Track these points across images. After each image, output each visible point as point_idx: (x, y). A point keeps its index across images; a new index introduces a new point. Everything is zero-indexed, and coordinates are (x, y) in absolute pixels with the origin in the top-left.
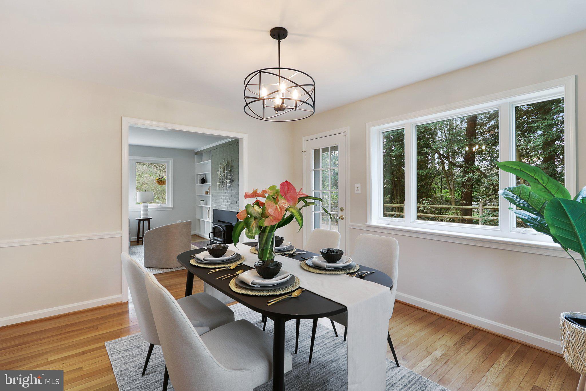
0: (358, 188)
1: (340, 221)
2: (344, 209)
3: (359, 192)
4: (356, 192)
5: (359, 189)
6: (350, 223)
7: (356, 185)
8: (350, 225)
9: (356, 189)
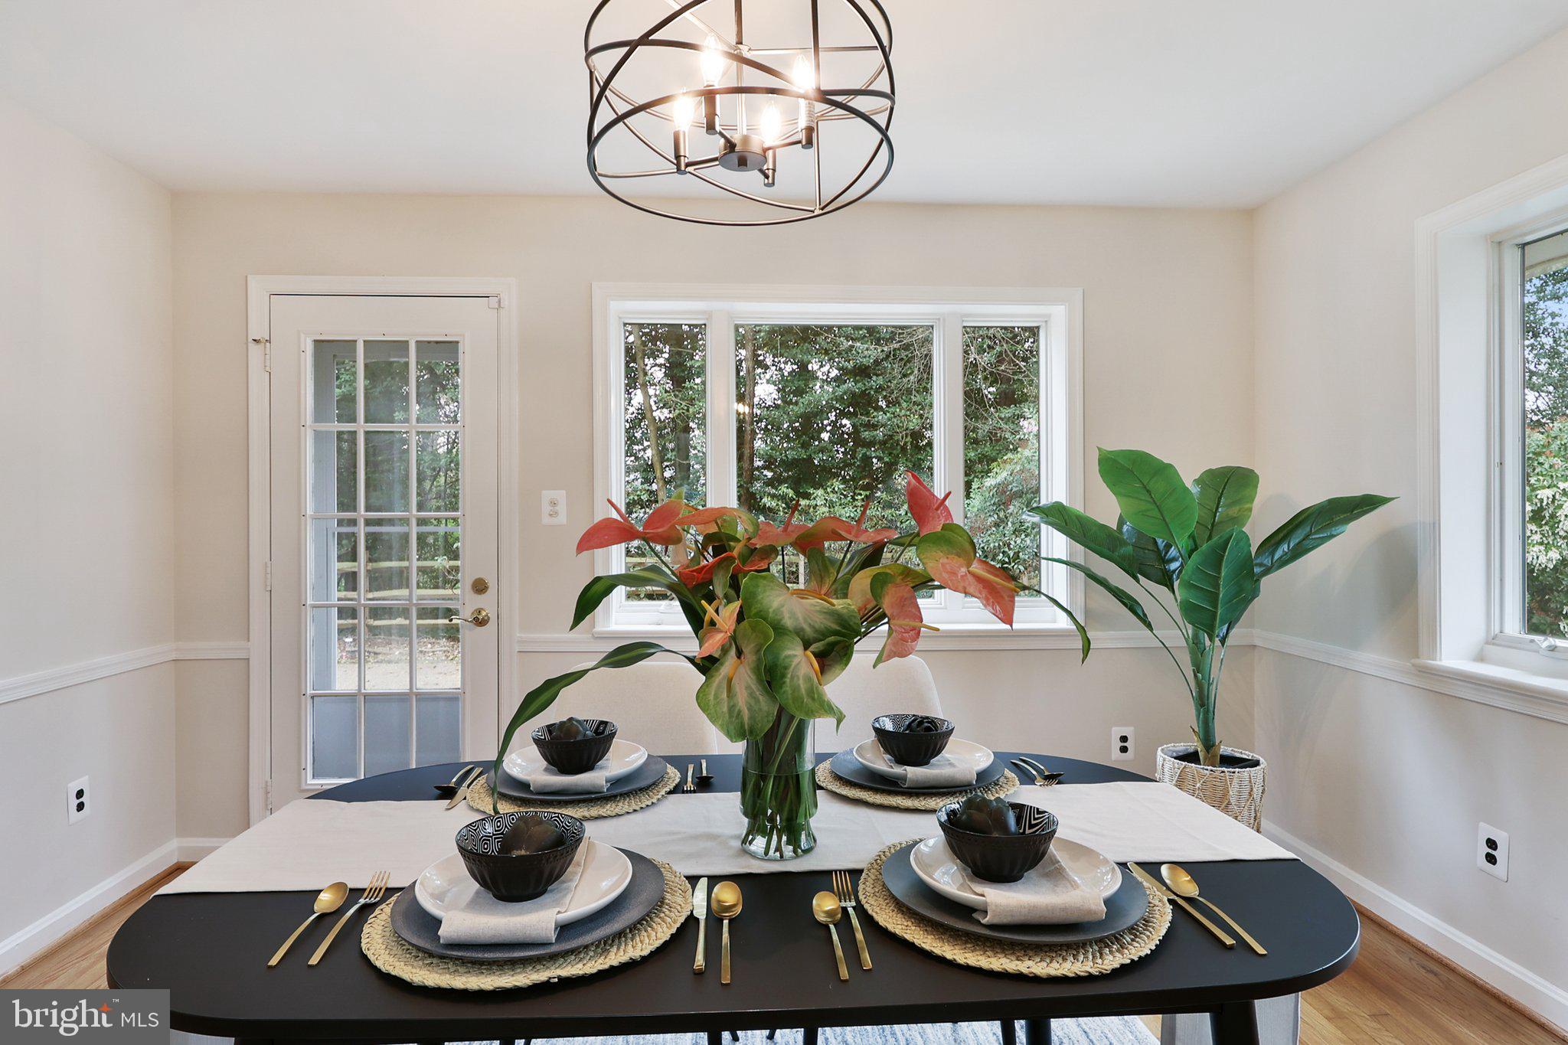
0: (554, 504)
1: (468, 633)
2: (491, 582)
3: (562, 519)
4: (546, 520)
5: (562, 508)
6: (518, 635)
7: (547, 495)
8: (518, 642)
9: (546, 508)
